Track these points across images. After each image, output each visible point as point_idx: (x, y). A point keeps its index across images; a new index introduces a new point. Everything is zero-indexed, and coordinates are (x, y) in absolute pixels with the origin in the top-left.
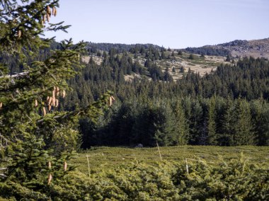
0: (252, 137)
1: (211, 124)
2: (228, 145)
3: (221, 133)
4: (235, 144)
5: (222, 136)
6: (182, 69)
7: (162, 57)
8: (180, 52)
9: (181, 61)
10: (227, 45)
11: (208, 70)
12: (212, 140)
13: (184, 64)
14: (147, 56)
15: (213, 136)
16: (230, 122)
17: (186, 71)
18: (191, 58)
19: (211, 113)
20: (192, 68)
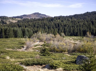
0: (13, 36)
1: (3, 33)
2: (8, 38)
3: (6, 35)
4: (9, 38)
5: (6, 36)
6: (10, 21)
7: (6, 19)
8: (10, 18)
9: (10, 19)
10: (22, 16)
11: (16, 21)
12: (4, 37)
13: (11, 20)
14: (2, 19)
15: (4, 36)
16: (8, 33)
17: (11, 22)
18: (12, 19)
19: (3, 31)
20: (12, 21)
